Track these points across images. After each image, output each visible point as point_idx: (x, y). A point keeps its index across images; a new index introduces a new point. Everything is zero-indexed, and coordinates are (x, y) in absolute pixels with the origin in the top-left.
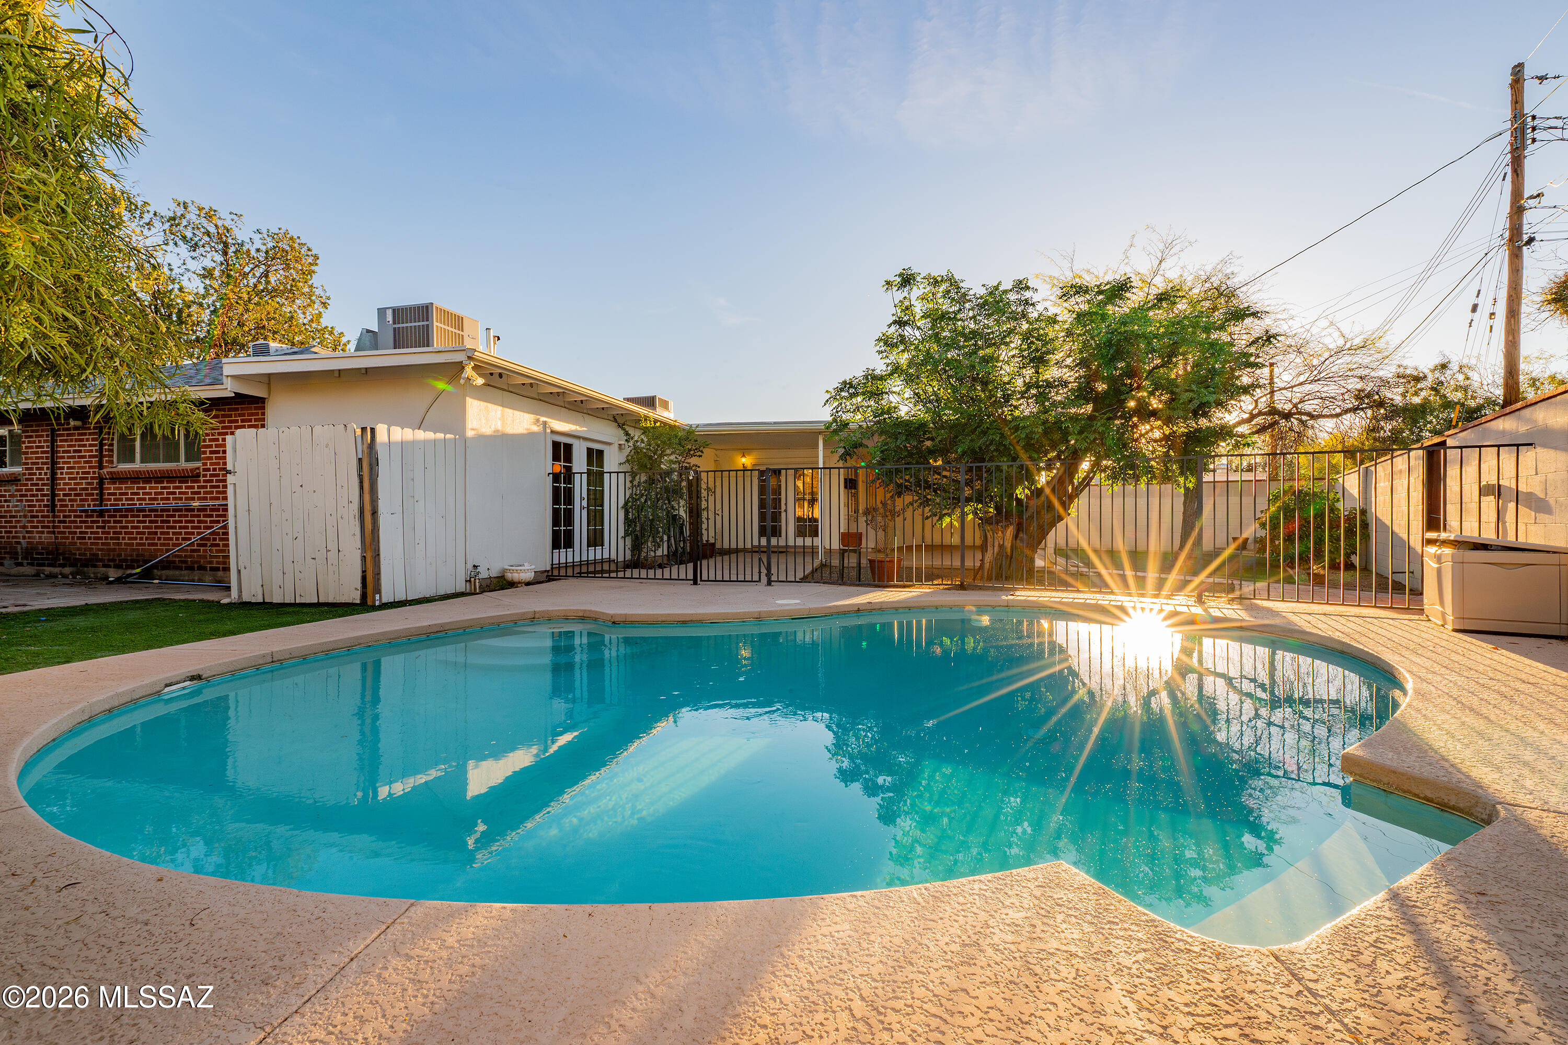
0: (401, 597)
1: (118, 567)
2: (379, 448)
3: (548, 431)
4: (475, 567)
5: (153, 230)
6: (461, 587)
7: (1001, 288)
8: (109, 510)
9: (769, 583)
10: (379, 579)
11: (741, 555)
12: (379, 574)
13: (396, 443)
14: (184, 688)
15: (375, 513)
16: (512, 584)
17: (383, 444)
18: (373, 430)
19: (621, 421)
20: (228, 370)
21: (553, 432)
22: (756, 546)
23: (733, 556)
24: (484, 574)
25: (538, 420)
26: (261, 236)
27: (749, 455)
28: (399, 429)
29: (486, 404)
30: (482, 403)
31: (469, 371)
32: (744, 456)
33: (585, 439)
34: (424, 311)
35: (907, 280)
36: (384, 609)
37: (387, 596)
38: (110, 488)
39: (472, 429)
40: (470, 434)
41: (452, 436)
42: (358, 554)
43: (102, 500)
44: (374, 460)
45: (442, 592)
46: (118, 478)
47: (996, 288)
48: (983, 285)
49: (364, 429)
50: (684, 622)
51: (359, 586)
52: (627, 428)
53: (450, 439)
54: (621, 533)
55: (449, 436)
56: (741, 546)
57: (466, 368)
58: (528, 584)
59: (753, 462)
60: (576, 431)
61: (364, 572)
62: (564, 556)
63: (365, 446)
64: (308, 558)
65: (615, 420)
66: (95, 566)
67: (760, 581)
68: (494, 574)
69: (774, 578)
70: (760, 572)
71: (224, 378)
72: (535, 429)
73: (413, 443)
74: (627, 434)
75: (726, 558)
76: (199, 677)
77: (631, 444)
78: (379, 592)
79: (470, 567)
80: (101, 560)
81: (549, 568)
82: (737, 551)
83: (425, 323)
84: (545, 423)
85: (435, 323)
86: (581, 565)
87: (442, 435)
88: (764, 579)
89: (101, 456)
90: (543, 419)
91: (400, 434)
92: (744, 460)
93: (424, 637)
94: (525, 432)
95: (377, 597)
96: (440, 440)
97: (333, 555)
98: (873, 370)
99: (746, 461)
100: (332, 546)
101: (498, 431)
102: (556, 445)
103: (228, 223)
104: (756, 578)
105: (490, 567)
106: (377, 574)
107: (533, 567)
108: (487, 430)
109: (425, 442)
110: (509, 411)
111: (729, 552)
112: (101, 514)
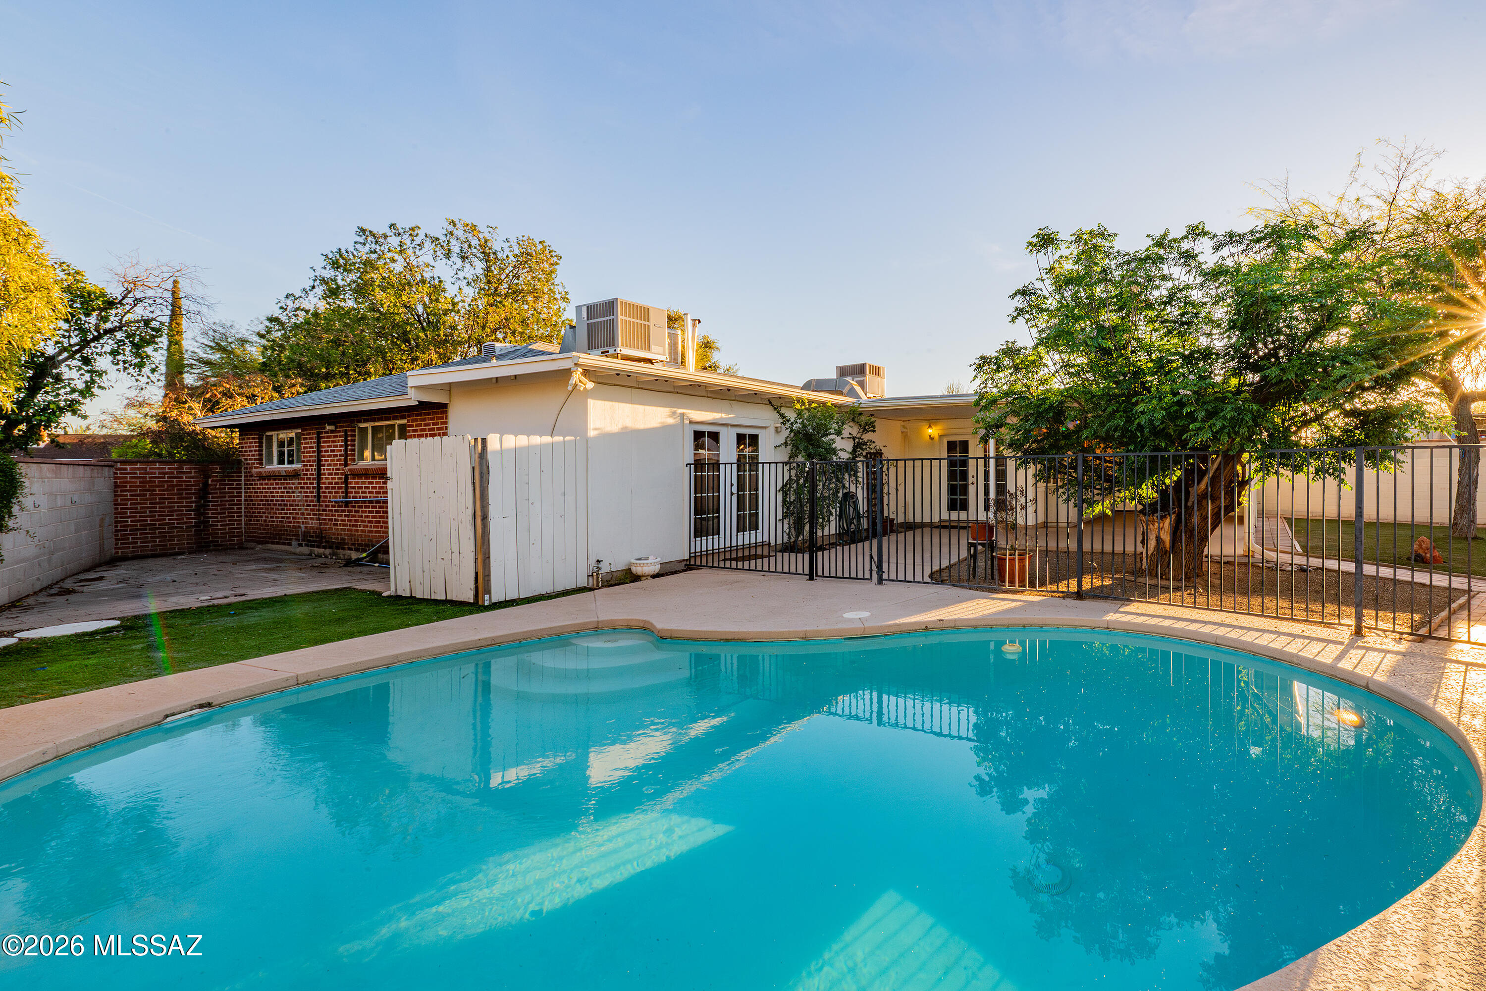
0: (512, 595)
1: (357, 550)
2: (490, 457)
3: (687, 422)
4: (598, 561)
5: (424, 250)
6: (583, 582)
7: (1170, 237)
8: (351, 502)
9: (880, 581)
10: (489, 581)
11: (927, 531)
12: (489, 575)
13: (509, 450)
14: (191, 716)
15: (485, 518)
16: (636, 578)
17: (495, 452)
18: (484, 441)
19: (776, 404)
20: (412, 382)
21: (691, 422)
22: (945, 521)
23: (918, 532)
24: (605, 568)
25: (674, 413)
26: (509, 244)
27: (935, 424)
28: (512, 437)
29: (611, 403)
30: (607, 403)
31: (577, 376)
32: (930, 427)
33: (732, 425)
34: (610, 306)
35: (1045, 241)
36: (495, 609)
37: (497, 595)
38: (353, 482)
39: (596, 429)
40: (592, 433)
41: (573, 438)
42: (472, 556)
43: (347, 492)
44: (485, 468)
45: (559, 588)
46: (357, 474)
47: (1164, 236)
48: (1148, 236)
49: (476, 439)
50: (727, 640)
51: (473, 586)
52: (783, 410)
53: (569, 441)
54: (780, 516)
55: (568, 438)
56: (927, 519)
57: (574, 374)
58: (655, 576)
59: (941, 432)
60: (721, 418)
61: (477, 574)
62: (708, 543)
63: (477, 455)
64: (439, 559)
65: (771, 403)
66: (344, 549)
67: (871, 578)
68: (621, 567)
69: (885, 576)
70: (871, 570)
71: (409, 389)
72: (671, 421)
73: (528, 448)
74: (782, 416)
75: (910, 534)
76: (209, 705)
77: (788, 425)
78: (489, 592)
79: (593, 562)
80: (347, 544)
81: (687, 557)
82: (922, 525)
83: (611, 317)
84: (683, 415)
85: (620, 317)
86: (725, 552)
87: (561, 438)
88: (875, 576)
89: (346, 455)
90: (680, 411)
91: (511, 441)
92: (930, 431)
93: (474, 650)
94: (658, 425)
95: (487, 597)
96: (558, 443)
97: (455, 556)
98: (1013, 343)
99: (933, 431)
100: (455, 549)
101: (626, 428)
102: (698, 435)
103: (487, 235)
104: (867, 576)
105: (614, 562)
106: (487, 576)
107: (659, 559)
108: (614, 428)
109: (541, 446)
110: (640, 408)
111: (909, 527)
112: (347, 504)
